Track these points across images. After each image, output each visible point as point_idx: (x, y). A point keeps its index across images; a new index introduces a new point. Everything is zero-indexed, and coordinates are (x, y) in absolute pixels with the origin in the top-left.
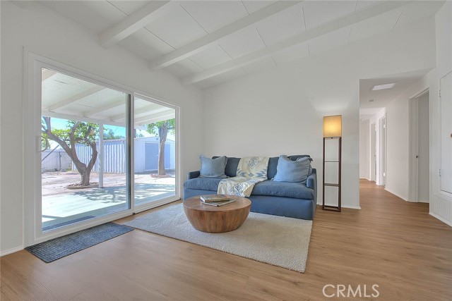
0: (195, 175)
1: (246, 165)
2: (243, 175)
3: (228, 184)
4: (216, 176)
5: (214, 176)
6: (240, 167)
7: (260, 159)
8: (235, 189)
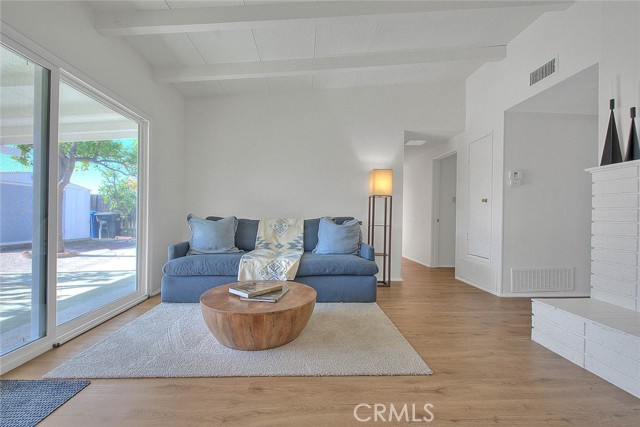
0: (183, 250)
1: (270, 231)
2: (267, 246)
3: (256, 262)
4: (223, 250)
5: (219, 251)
6: (261, 233)
7: (291, 222)
8: (269, 269)
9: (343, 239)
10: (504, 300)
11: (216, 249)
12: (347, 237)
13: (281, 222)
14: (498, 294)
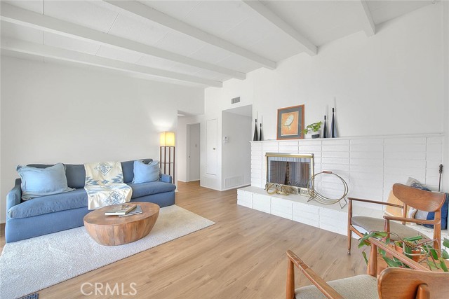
1: (96, 172)
2: (95, 183)
3: (101, 195)
4: (61, 191)
5: (57, 192)
6: (89, 174)
7: (112, 164)
8: (112, 198)
9: (152, 173)
10: (222, 192)
11: (54, 191)
12: (155, 172)
13: (103, 165)
14: (221, 190)
